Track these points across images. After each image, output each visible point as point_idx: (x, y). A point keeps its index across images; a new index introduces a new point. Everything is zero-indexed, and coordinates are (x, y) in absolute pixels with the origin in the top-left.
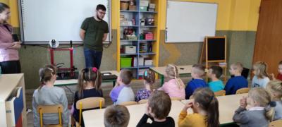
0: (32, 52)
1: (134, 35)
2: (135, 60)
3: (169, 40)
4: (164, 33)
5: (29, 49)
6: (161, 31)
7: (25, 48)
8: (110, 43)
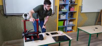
0: (11, 19)
1: (65, 9)
2: (66, 22)
3: (83, 12)
4: (81, 8)
5: (9, 18)
6: (80, 6)
7: (7, 17)
8: (54, 13)
